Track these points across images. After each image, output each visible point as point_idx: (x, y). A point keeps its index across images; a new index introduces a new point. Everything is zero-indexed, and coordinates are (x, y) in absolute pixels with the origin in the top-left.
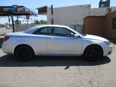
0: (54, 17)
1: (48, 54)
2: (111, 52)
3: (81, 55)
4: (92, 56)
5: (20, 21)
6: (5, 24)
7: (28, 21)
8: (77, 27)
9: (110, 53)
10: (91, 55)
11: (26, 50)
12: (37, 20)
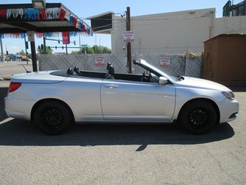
0: (132, 38)
1: (104, 118)
2: (236, 115)
3: (172, 121)
4: (195, 123)
5: (49, 47)
6: (18, 54)
7: (66, 47)
8: (187, 61)
9: (233, 116)
10: (194, 121)
11: (57, 111)
12: (86, 45)
